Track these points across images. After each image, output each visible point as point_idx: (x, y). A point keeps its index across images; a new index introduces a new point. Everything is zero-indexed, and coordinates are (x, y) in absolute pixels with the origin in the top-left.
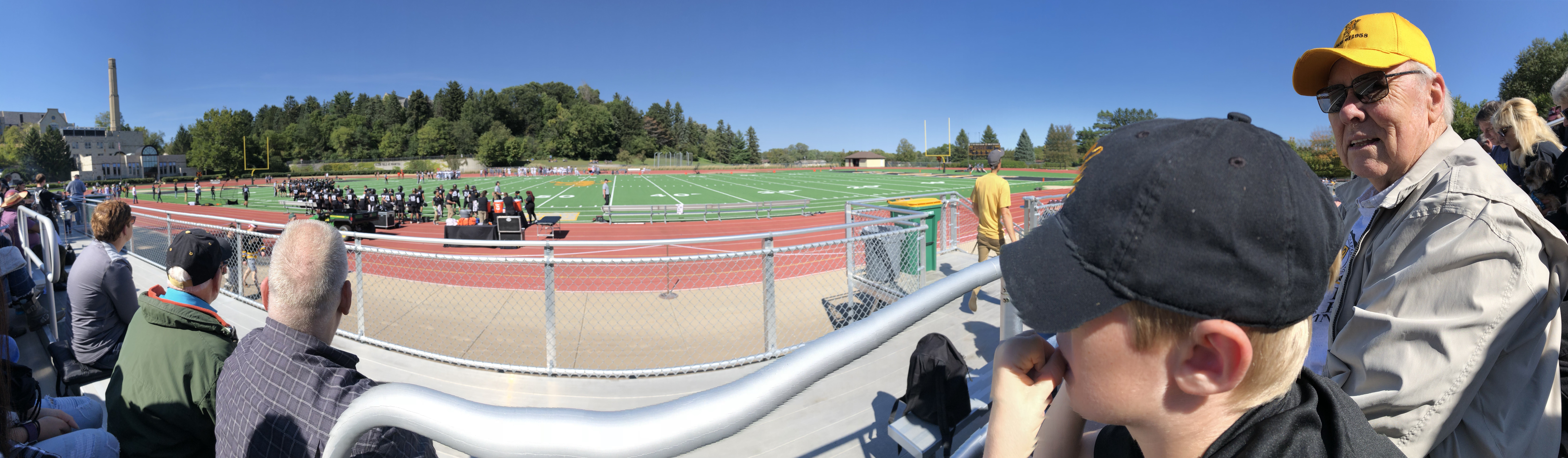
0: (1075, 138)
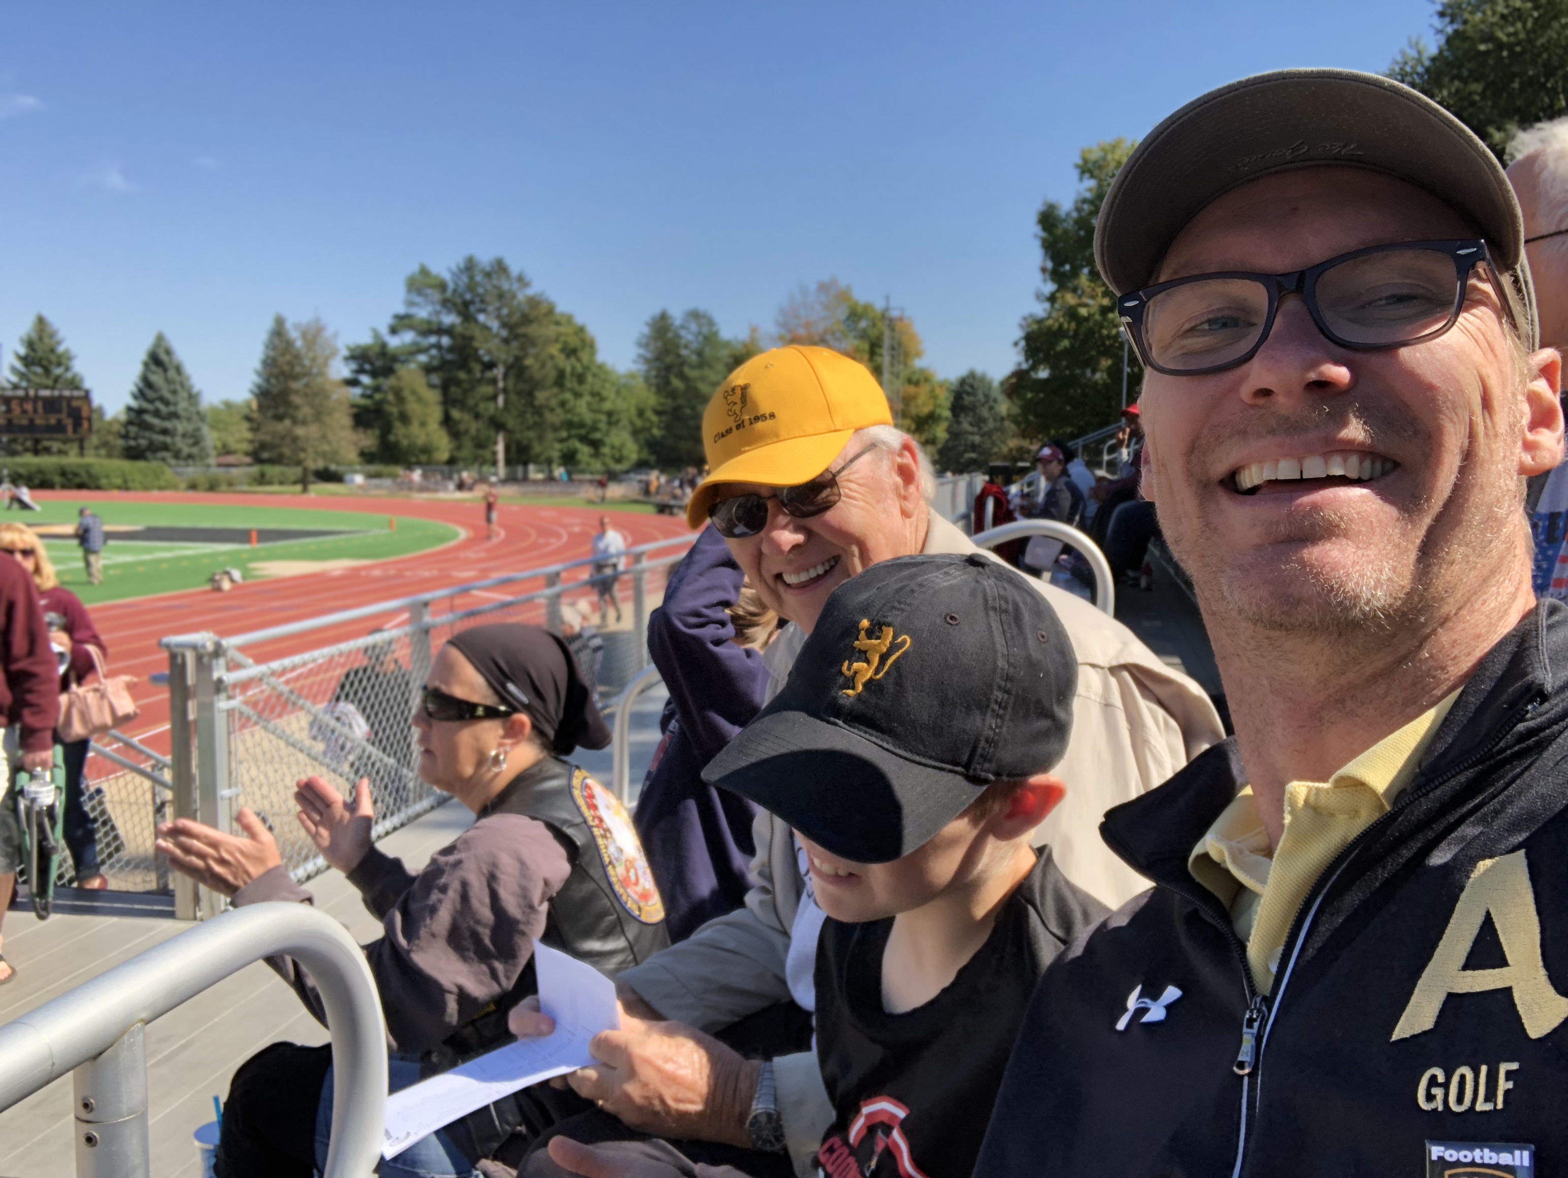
0: (340, 370)
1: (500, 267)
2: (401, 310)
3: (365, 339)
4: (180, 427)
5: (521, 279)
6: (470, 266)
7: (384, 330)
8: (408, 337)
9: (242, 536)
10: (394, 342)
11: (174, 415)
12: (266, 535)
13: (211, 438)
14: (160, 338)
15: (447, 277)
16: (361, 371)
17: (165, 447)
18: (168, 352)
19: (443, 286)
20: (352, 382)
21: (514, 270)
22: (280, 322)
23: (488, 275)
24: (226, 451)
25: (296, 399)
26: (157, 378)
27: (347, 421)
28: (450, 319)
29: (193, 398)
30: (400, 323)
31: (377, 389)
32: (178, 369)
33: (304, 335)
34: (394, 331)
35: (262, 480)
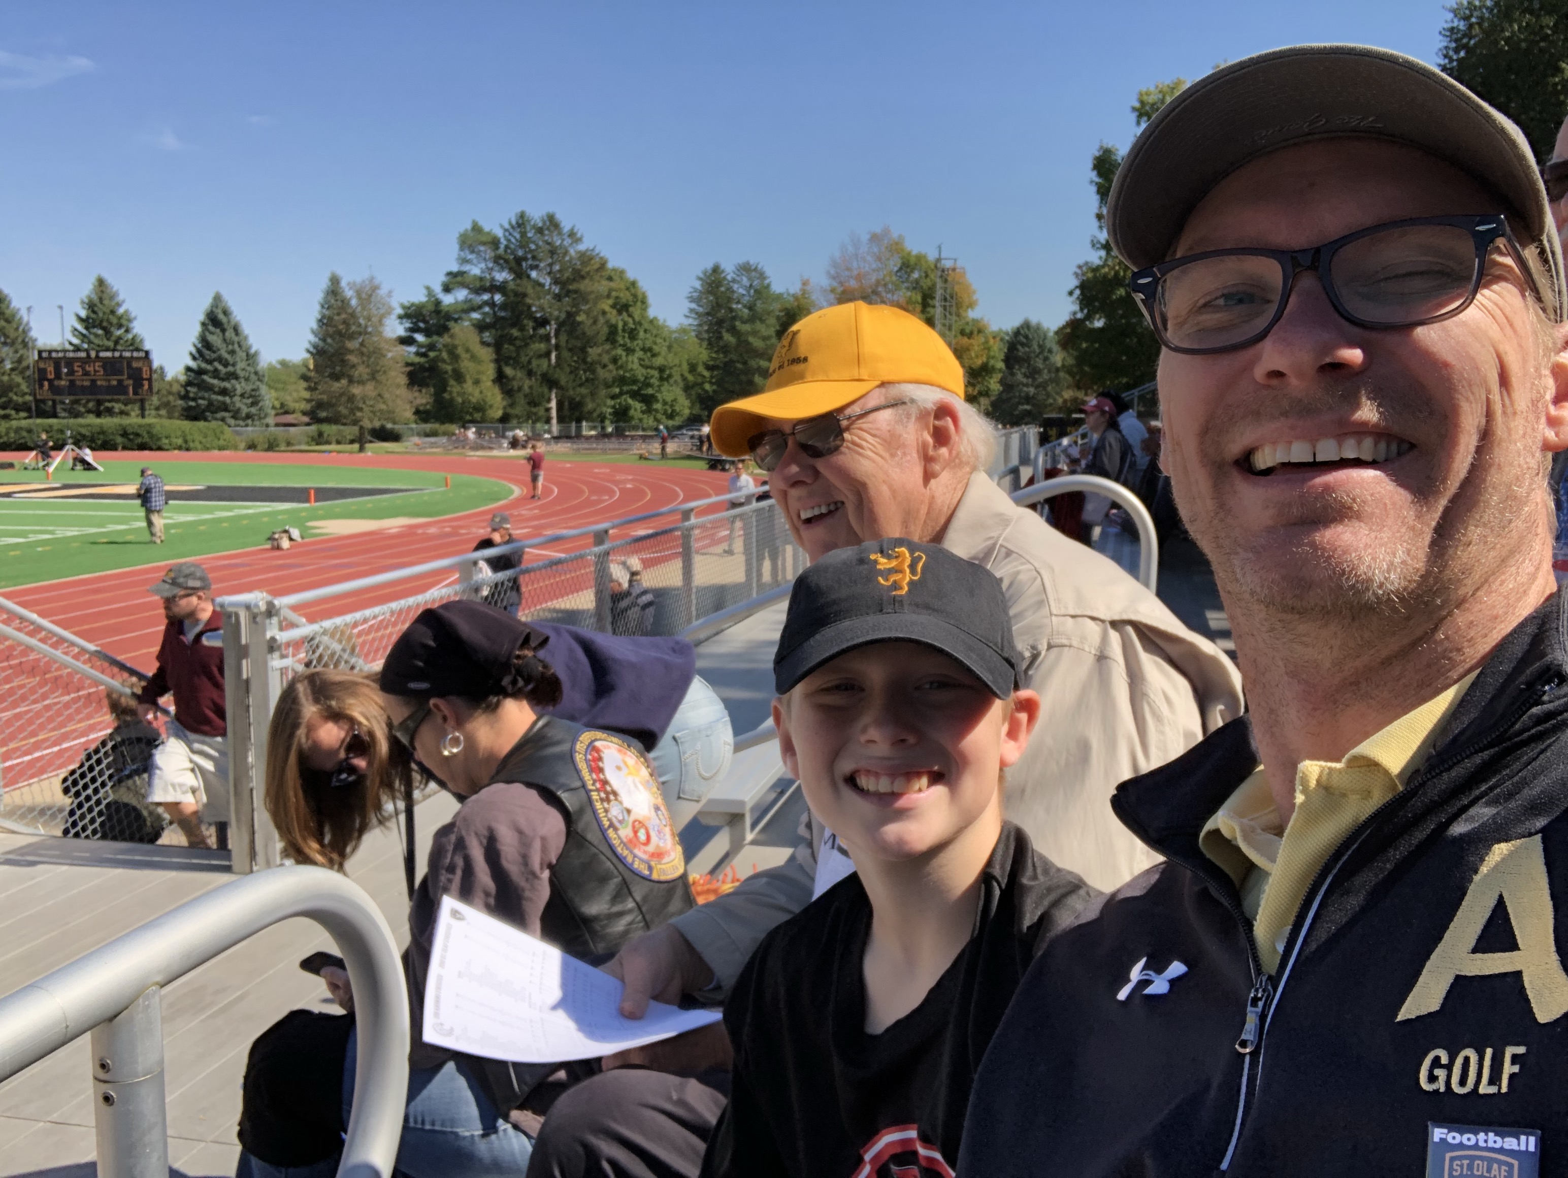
0: (395, 328)
1: (552, 223)
2: (455, 268)
3: (419, 297)
4: (240, 387)
5: (572, 234)
6: (522, 222)
7: (438, 289)
8: (461, 294)
9: (299, 495)
10: (448, 300)
11: (234, 376)
12: (324, 494)
13: (269, 398)
14: (218, 298)
15: (499, 233)
16: (413, 330)
17: (225, 408)
18: (226, 313)
19: (495, 243)
20: (406, 341)
21: (566, 226)
22: (335, 281)
23: (540, 231)
24: (284, 410)
25: (353, 359)
26: (215, 339)
27: (403, 380)
28: (502, 276)
29: (251, 358)
30: (454, 281)
31: (431, 347)
32: (236, 330)
33: (359, 293)
34: (447, 289)
35: (319, 439)
